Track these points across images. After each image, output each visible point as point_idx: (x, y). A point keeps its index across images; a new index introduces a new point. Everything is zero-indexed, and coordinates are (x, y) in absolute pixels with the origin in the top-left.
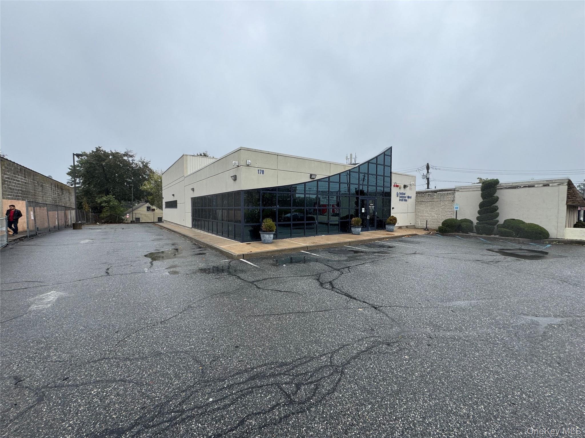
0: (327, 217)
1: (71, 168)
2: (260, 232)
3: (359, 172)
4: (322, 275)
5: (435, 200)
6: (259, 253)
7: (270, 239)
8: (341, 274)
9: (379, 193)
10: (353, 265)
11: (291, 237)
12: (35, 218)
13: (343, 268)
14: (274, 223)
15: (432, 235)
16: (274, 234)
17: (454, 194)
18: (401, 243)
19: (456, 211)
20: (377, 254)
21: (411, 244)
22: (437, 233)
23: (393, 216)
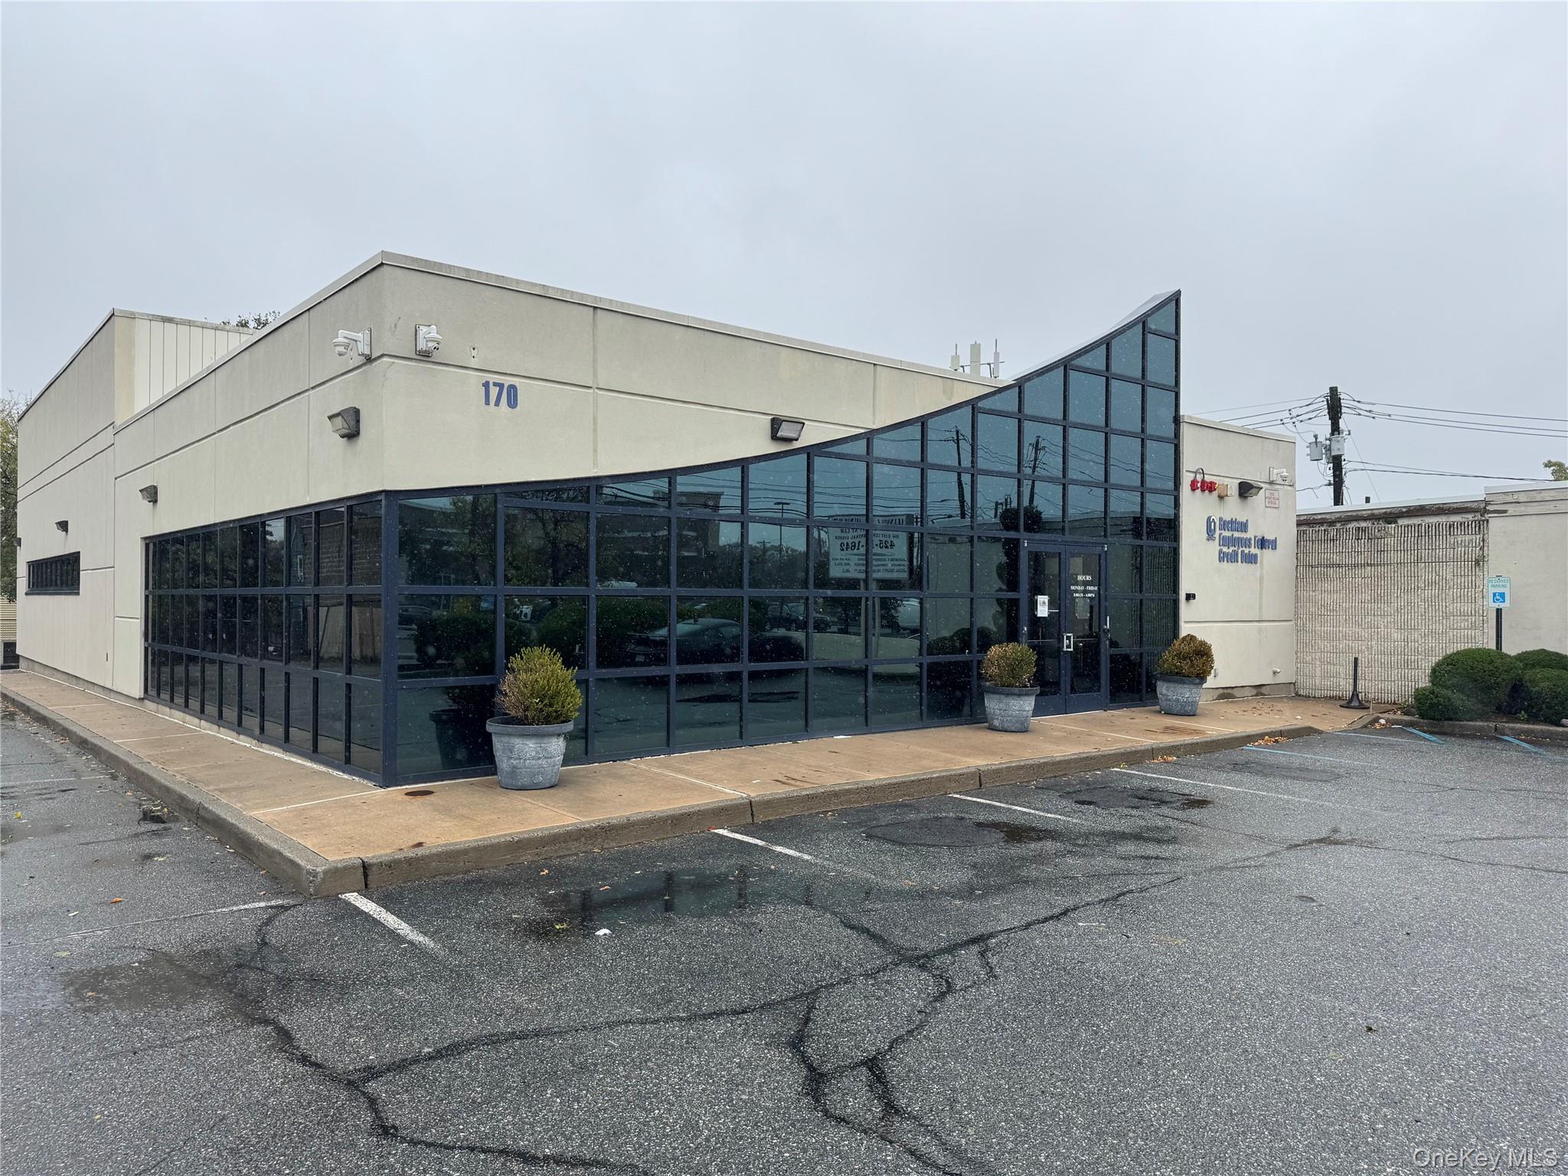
0: (859, 640)
2: (491, 727)
3: (1020, 417)
4: (822, 1004)
5: (1394, 557)
6: (465, 852)
7: (544, 762)
8: (941, 996)
9: (1118, 521)
10: (1006, 921)
11: (669, 745)
13: (951, 949)
14: (569, 674)
15: (1386, 730)
16: (570, 738)
17: (1481, 525)
18: (1246, 777)
19: (1499, 612)
20: (1129, 848)
21: (1297, 785)
22: (1412, 724)
23: (1192, 638)
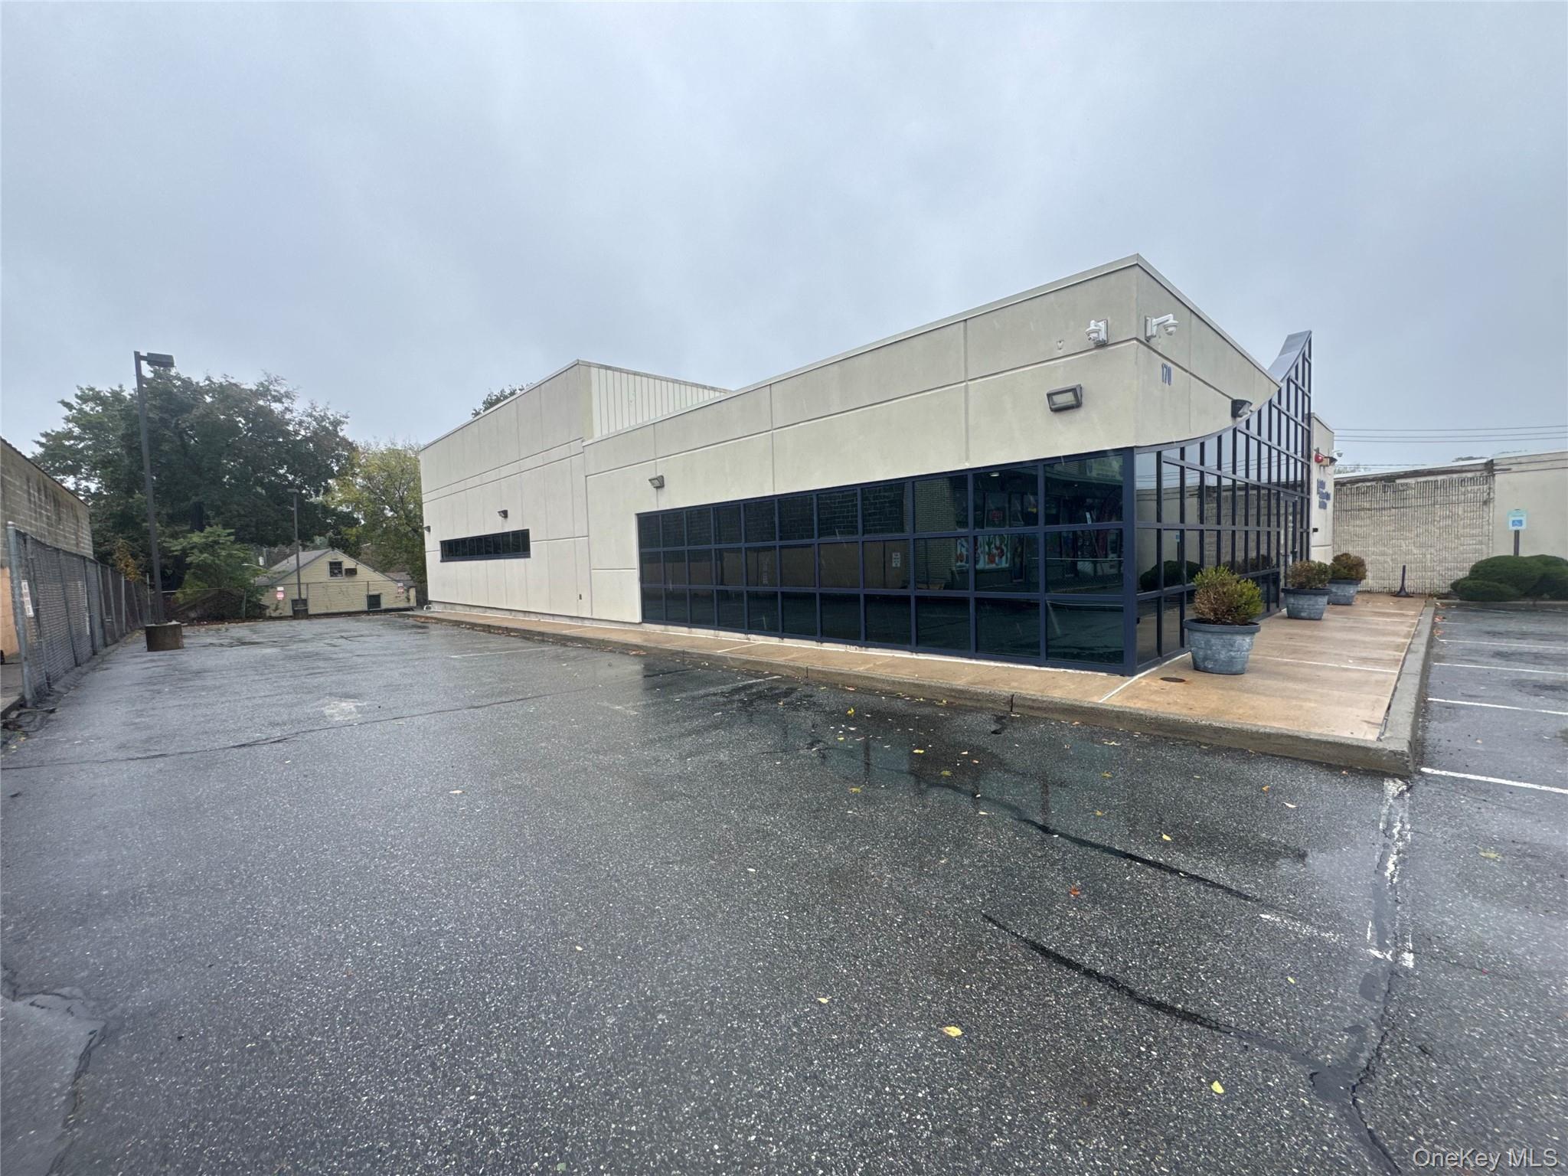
1: (43, 440)
12: (36, 611)
17: (1485, 480)
19: (1516, 532)
